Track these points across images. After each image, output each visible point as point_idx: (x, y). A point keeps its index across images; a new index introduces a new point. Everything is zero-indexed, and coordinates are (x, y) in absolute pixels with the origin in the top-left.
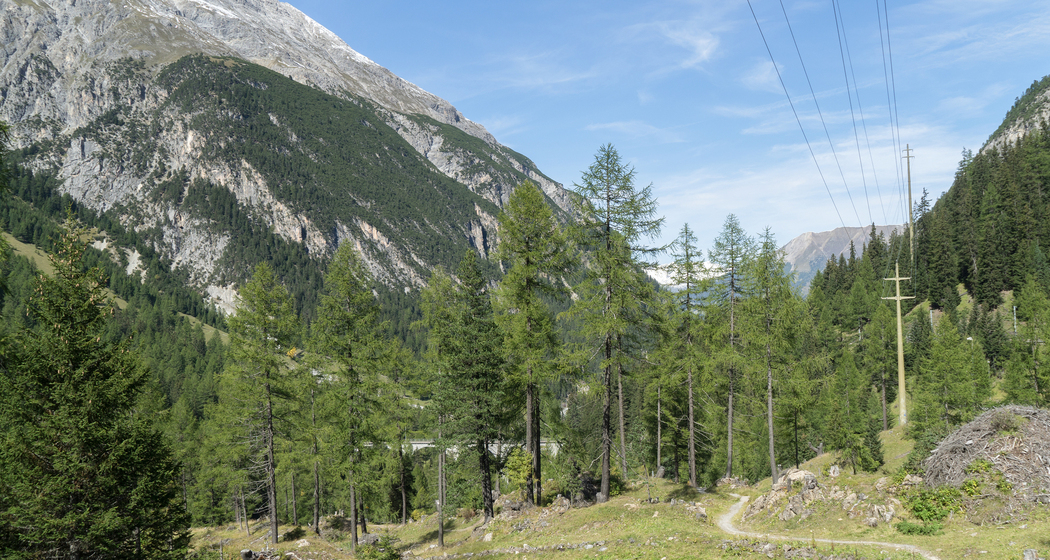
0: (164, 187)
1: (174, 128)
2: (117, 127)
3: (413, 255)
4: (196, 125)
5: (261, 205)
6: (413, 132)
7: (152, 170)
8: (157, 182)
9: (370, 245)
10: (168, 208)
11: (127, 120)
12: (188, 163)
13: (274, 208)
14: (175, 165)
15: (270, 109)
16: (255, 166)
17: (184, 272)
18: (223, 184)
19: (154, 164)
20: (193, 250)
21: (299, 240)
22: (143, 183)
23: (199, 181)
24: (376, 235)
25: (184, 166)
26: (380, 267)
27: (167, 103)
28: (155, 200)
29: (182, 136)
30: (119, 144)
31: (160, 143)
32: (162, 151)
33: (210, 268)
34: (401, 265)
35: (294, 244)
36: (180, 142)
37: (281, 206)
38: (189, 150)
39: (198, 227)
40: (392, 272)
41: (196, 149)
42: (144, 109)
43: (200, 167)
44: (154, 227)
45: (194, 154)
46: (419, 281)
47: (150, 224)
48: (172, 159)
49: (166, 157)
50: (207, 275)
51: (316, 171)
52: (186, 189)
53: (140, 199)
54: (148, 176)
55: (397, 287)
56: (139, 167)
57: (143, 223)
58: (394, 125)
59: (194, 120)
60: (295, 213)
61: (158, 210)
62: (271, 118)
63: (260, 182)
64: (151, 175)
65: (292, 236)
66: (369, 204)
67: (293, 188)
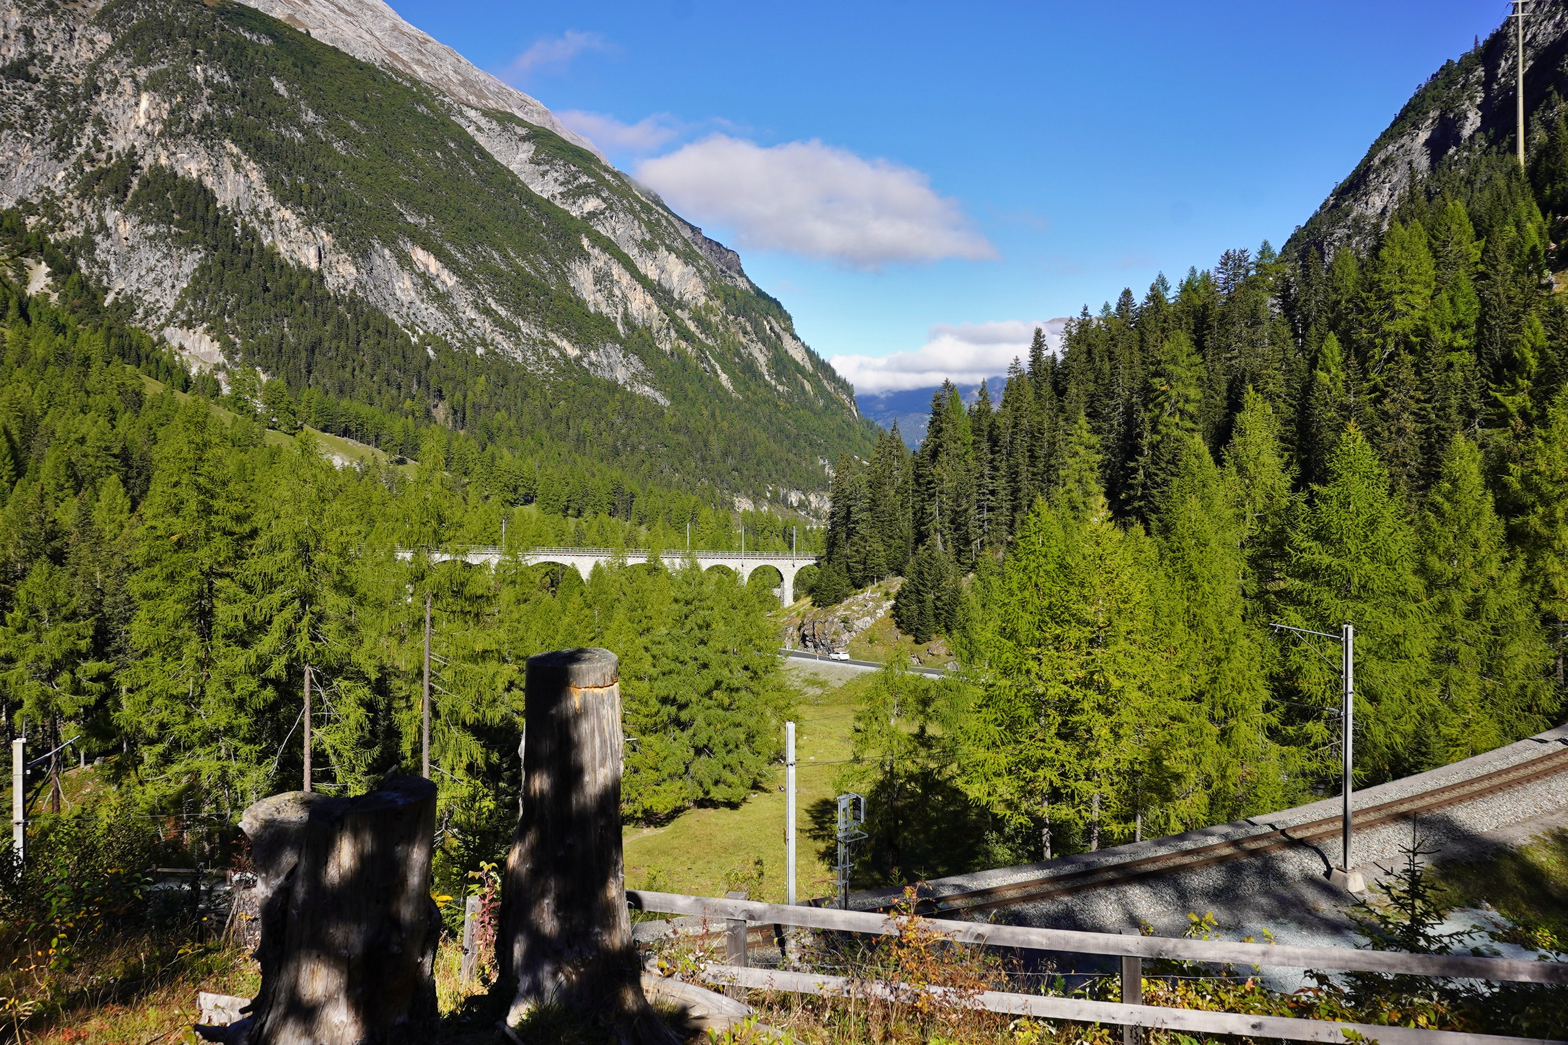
0: (99, 176)
1: (119, 89)
2: (27, 85)
3: (490, 300)
4: (154, 85)
5: (254, 211)
6: (491, 133)
7: (80, 150)
8: (88, 169)
9: (426, 281)
10: (104, 207)
11: (43, 77)
12: (140, 143)
13: (275, 216)
14: (120, 144)
15: (273, 71)
16: (245, 151)
17: (127, 305)
18: (195, 175)
19: (84, 142)
20: (143, 273)
21: (314, 266)
22: (65, 169)
23: (157, 169)
24: (434, 266)
25: (134, 147)
26: (439, 314)
27: (110, 52)
28: (82, 196)
29: (133, 101)
30: (30, 109)
31: (95, 110)
32: (99, 122)
33: (170, 302)
34: (472, 314)
35: (305, 271)
36: (128, 111)
37: (288, 214)
38: (142, 122)
39: (151, 238)
40: (457, 324)
41: (153, 121)
42: (73, 61)
43: (159, 149)
44: (80, 235)
45: (149, 128)
46: (499, 338)
47: (75, 231)
48: (114, 135)
49: (104, 133)
50: (165, 311)
51: (342, 165)
52: (136, 181)
53: (58, 193)
54: (73, 159)
55: (464, 344)
56: (59, 145)
57: (62, 230)
58: (462, 121)
59: (151, 77)
60: (309, 224)
61: (88, 209)
62: (276, 85)
63: (255, 176)
64: (80, 158)
65: (303, 259)
66: (424, 220)
67: (306, 188)
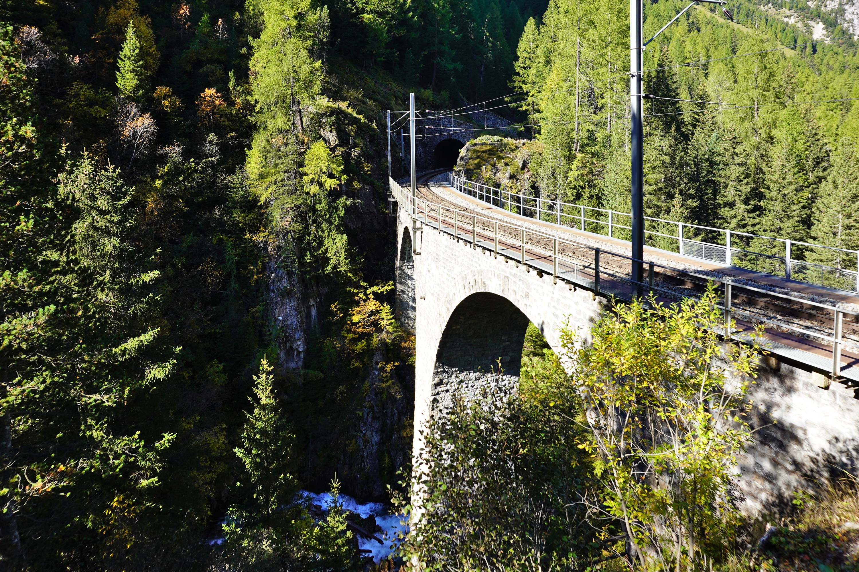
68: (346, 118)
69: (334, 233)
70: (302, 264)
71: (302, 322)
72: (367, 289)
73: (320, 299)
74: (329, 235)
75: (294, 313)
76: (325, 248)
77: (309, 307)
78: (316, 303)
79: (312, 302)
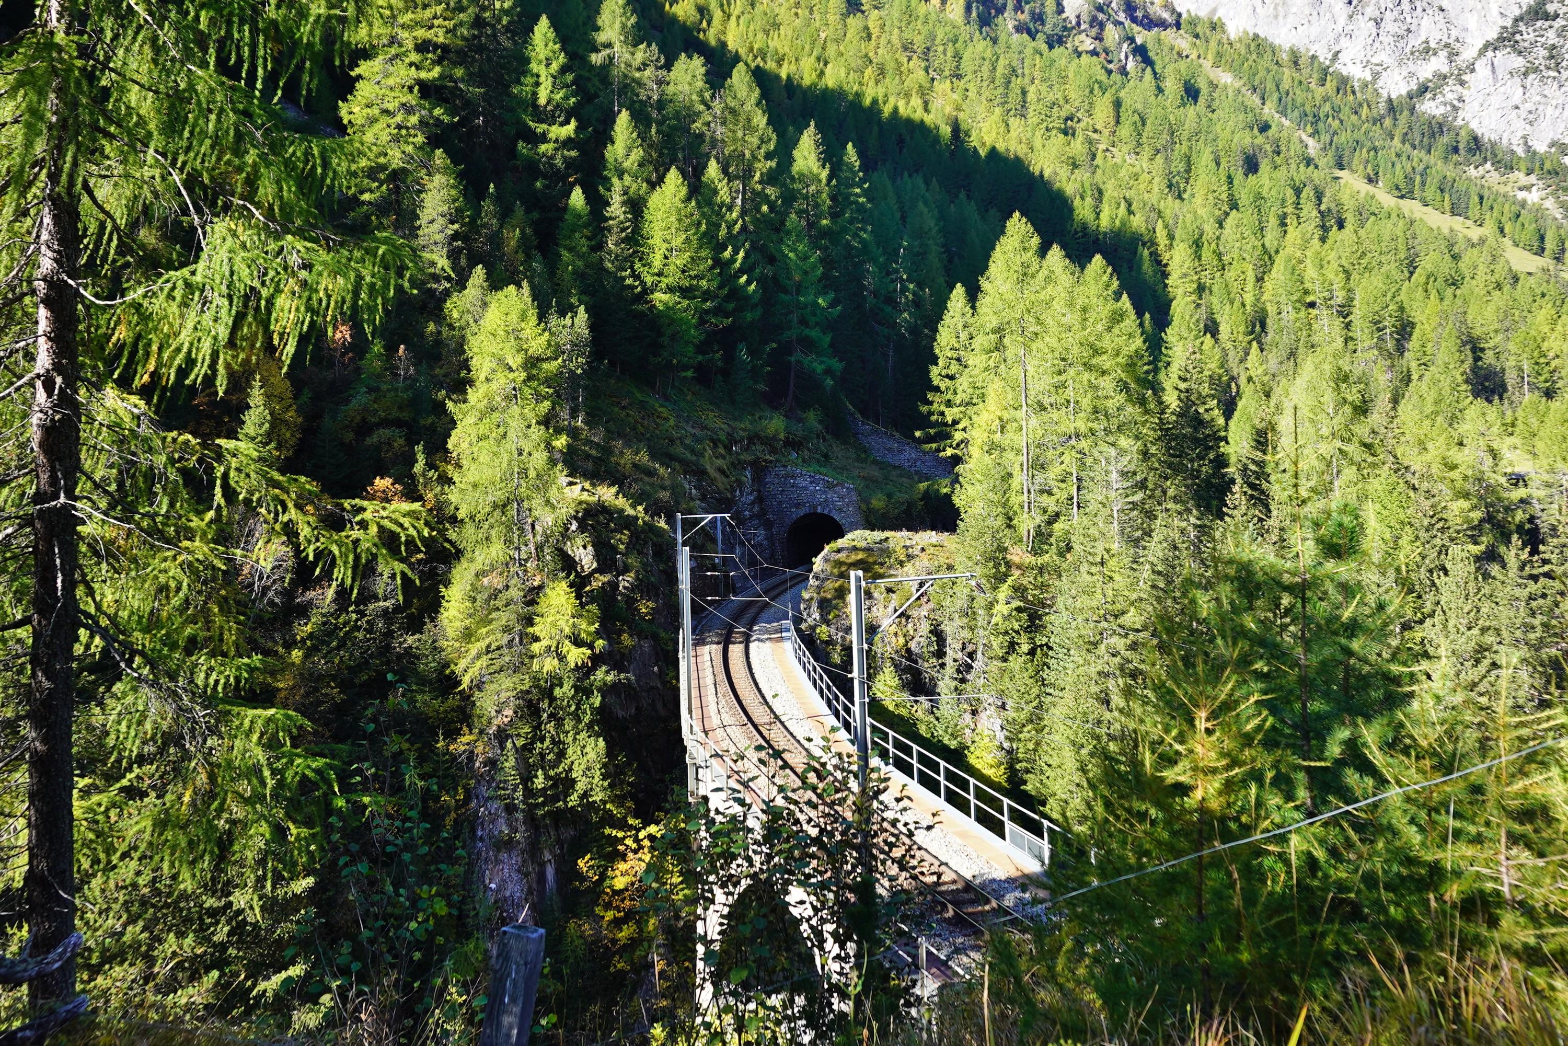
68: (611, 519)
69: (584, 735)
70: (529, 793)
71: (530, 892)
72: (638, 830)
73: (562, 848)
74: (575, 739)
75: (515, 877)
76: (568, 762)
77: (542, 865)
78: (555, 856)
79: (547, 856)
